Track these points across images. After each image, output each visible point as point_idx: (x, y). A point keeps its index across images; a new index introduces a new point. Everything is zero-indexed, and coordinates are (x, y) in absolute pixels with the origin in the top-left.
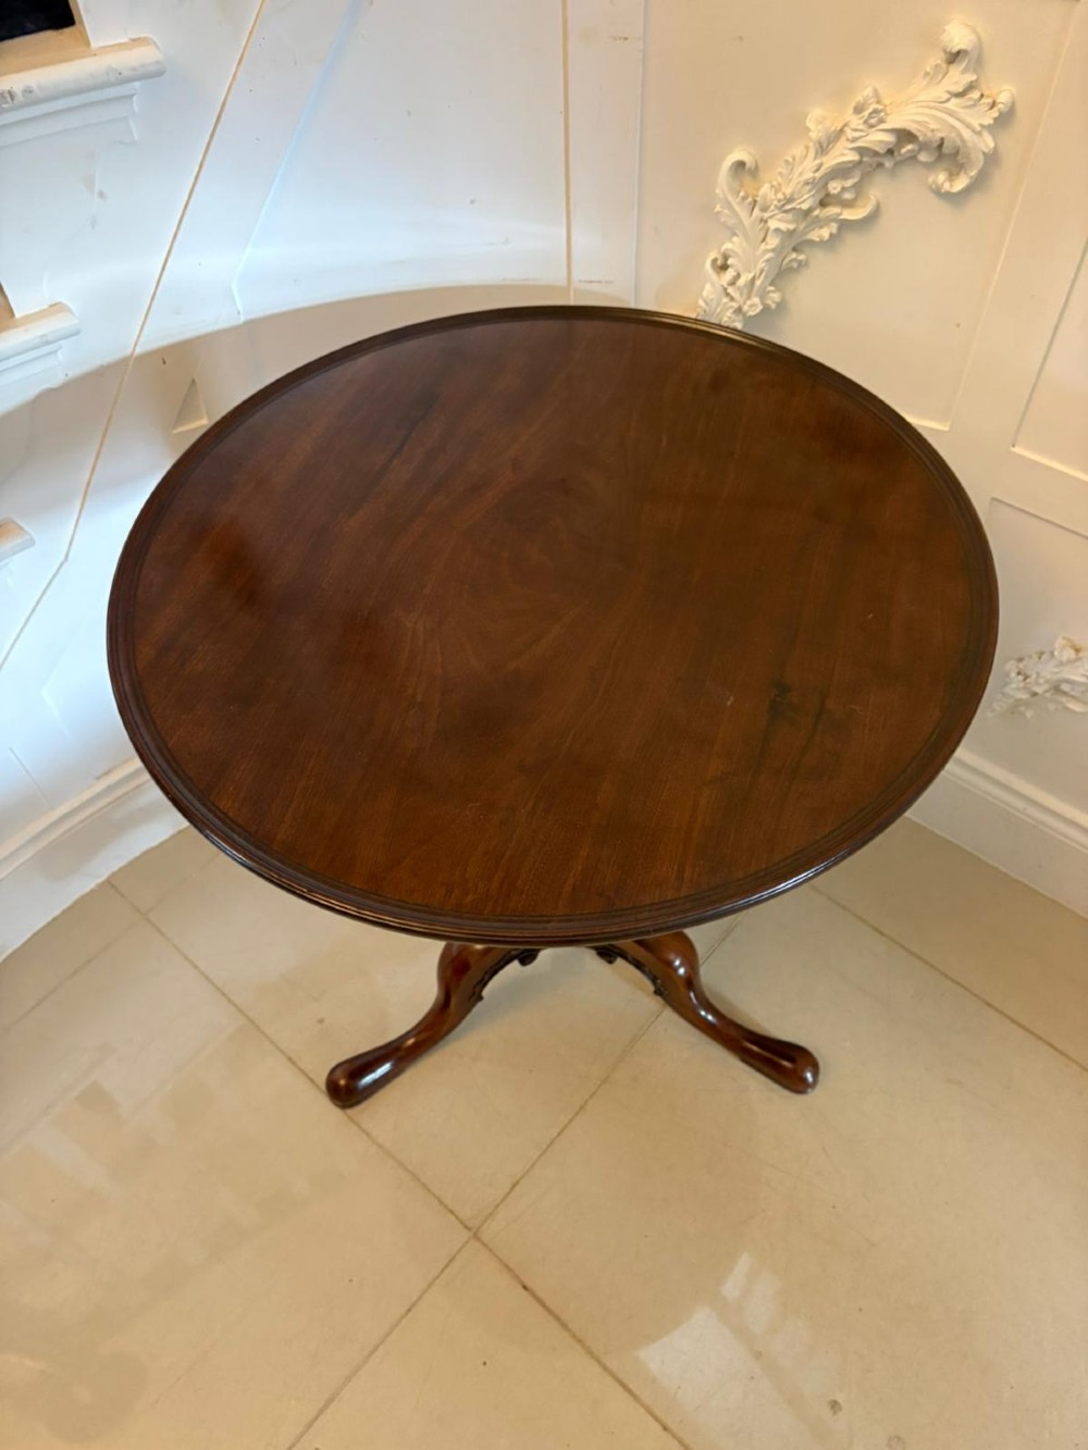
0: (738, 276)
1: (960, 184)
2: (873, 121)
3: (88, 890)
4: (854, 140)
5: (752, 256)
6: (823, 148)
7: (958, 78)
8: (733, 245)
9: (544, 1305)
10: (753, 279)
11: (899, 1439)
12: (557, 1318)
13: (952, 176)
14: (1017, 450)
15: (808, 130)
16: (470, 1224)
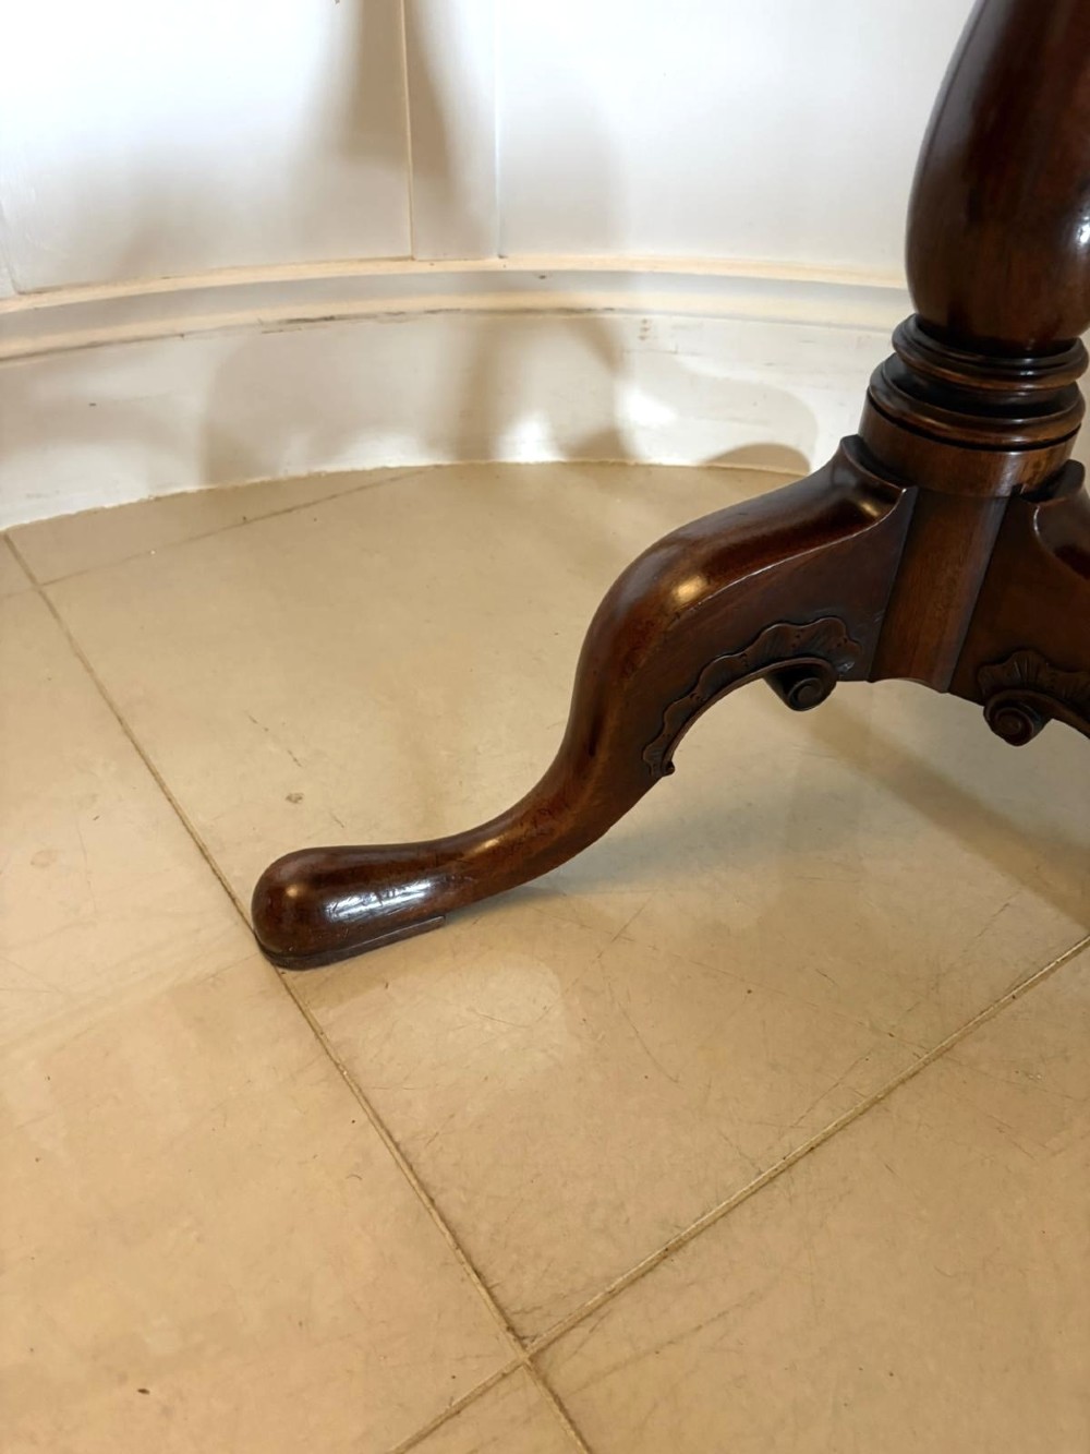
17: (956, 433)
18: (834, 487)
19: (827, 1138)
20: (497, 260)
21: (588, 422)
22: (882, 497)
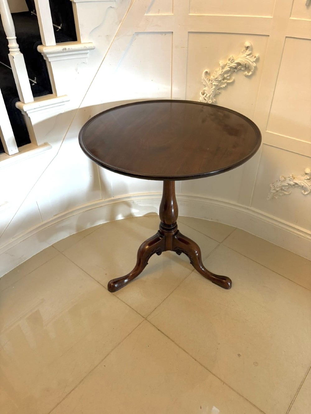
0: (207, 95)
1: (250, 73)
2: (232, 61)
3: (47, 247)
4: (229, 65)
5: (209, 90)
6: (223, 68)
7: (248, 52)
8: (206, 88)
9: (163, 333)
10: (210, 96)
11: (256, 363)
12: (167, 337)
13: (248, 72)
14: (267, 131)
15: (220, 64)
16: (144, 317)
17: (167, 232)
18: (157, 236)
19: (168, 296)
20: (113, 198)
21: (127, 213)
22: (162, 237)
